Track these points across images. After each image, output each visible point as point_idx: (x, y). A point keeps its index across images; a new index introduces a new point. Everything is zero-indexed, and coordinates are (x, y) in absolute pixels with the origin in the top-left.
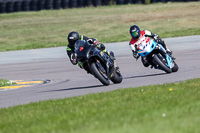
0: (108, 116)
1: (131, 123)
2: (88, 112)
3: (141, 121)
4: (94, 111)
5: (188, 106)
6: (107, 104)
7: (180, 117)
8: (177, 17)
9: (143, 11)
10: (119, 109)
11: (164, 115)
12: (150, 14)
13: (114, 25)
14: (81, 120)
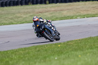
0: (28, 59)
1: (40, 62)
2: (19, 57)
3: (45, 61)
4: (22, 56)
5: (68, 54)
6: (28, 53)
7: (64, 59)
8: (62, 10)
9: (45, 8)
10: (34, 55)
11: (56, 58)
12: (49, 9)
13: (31, 14)
14: (15, 61)
